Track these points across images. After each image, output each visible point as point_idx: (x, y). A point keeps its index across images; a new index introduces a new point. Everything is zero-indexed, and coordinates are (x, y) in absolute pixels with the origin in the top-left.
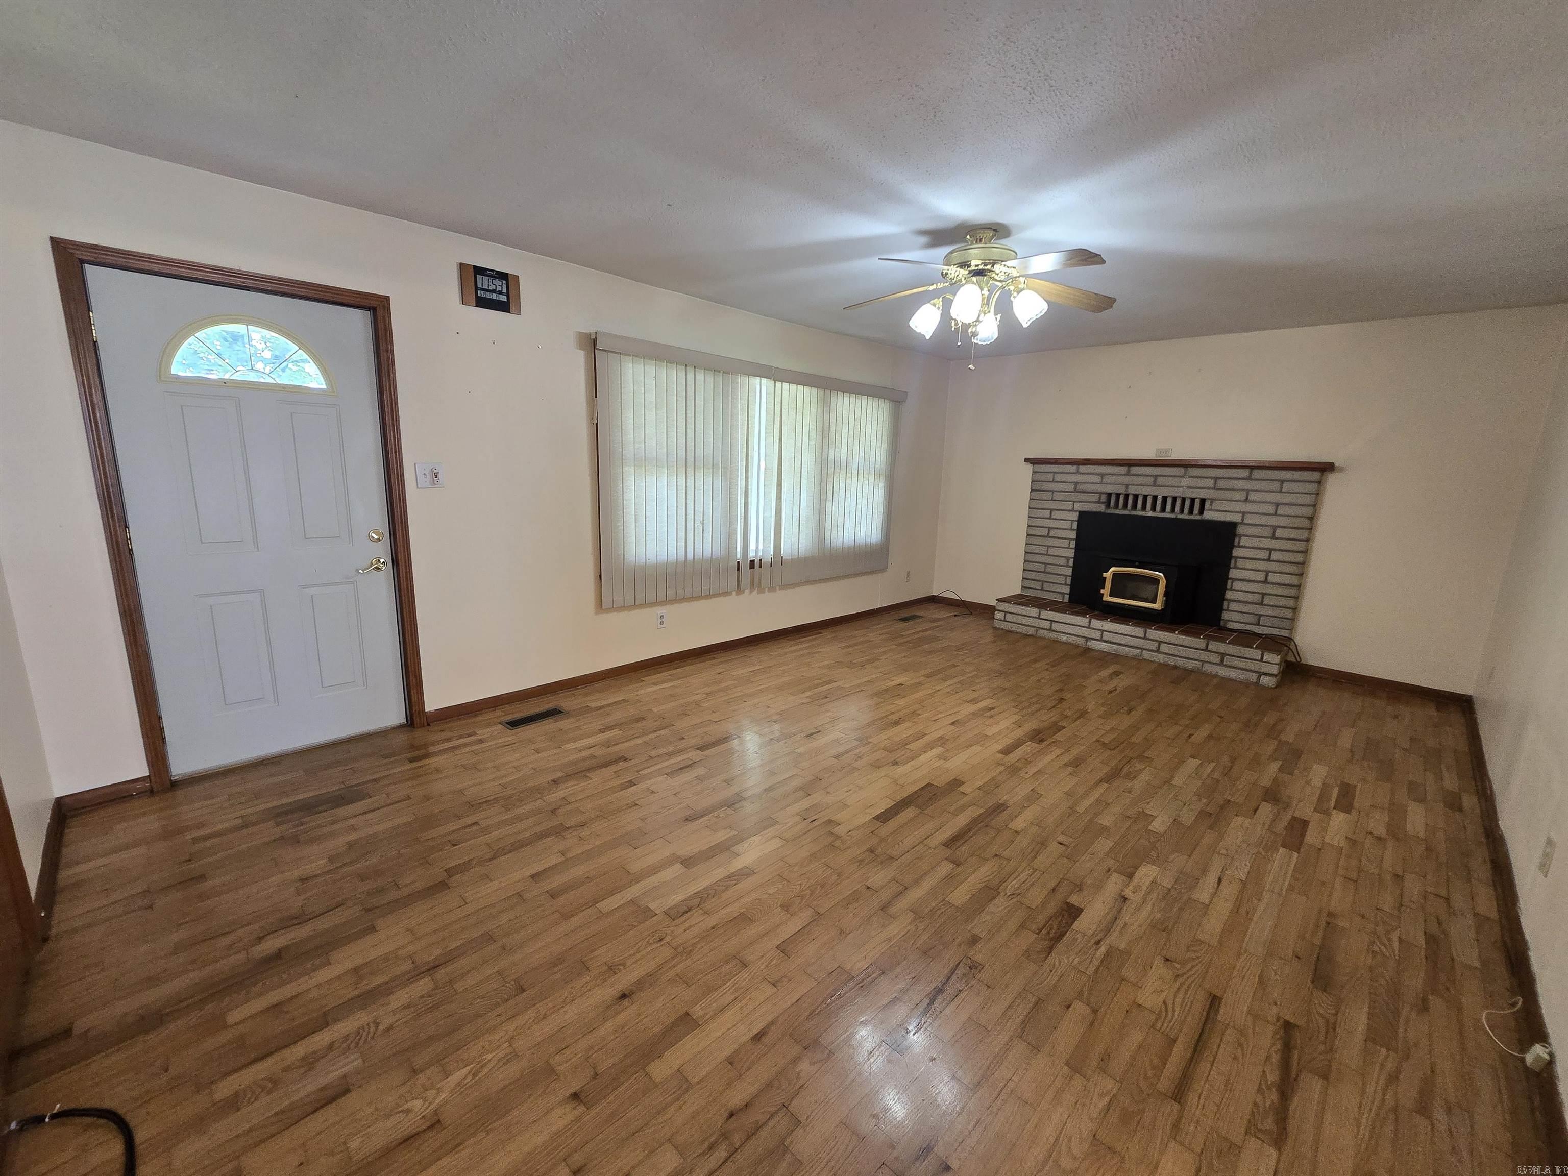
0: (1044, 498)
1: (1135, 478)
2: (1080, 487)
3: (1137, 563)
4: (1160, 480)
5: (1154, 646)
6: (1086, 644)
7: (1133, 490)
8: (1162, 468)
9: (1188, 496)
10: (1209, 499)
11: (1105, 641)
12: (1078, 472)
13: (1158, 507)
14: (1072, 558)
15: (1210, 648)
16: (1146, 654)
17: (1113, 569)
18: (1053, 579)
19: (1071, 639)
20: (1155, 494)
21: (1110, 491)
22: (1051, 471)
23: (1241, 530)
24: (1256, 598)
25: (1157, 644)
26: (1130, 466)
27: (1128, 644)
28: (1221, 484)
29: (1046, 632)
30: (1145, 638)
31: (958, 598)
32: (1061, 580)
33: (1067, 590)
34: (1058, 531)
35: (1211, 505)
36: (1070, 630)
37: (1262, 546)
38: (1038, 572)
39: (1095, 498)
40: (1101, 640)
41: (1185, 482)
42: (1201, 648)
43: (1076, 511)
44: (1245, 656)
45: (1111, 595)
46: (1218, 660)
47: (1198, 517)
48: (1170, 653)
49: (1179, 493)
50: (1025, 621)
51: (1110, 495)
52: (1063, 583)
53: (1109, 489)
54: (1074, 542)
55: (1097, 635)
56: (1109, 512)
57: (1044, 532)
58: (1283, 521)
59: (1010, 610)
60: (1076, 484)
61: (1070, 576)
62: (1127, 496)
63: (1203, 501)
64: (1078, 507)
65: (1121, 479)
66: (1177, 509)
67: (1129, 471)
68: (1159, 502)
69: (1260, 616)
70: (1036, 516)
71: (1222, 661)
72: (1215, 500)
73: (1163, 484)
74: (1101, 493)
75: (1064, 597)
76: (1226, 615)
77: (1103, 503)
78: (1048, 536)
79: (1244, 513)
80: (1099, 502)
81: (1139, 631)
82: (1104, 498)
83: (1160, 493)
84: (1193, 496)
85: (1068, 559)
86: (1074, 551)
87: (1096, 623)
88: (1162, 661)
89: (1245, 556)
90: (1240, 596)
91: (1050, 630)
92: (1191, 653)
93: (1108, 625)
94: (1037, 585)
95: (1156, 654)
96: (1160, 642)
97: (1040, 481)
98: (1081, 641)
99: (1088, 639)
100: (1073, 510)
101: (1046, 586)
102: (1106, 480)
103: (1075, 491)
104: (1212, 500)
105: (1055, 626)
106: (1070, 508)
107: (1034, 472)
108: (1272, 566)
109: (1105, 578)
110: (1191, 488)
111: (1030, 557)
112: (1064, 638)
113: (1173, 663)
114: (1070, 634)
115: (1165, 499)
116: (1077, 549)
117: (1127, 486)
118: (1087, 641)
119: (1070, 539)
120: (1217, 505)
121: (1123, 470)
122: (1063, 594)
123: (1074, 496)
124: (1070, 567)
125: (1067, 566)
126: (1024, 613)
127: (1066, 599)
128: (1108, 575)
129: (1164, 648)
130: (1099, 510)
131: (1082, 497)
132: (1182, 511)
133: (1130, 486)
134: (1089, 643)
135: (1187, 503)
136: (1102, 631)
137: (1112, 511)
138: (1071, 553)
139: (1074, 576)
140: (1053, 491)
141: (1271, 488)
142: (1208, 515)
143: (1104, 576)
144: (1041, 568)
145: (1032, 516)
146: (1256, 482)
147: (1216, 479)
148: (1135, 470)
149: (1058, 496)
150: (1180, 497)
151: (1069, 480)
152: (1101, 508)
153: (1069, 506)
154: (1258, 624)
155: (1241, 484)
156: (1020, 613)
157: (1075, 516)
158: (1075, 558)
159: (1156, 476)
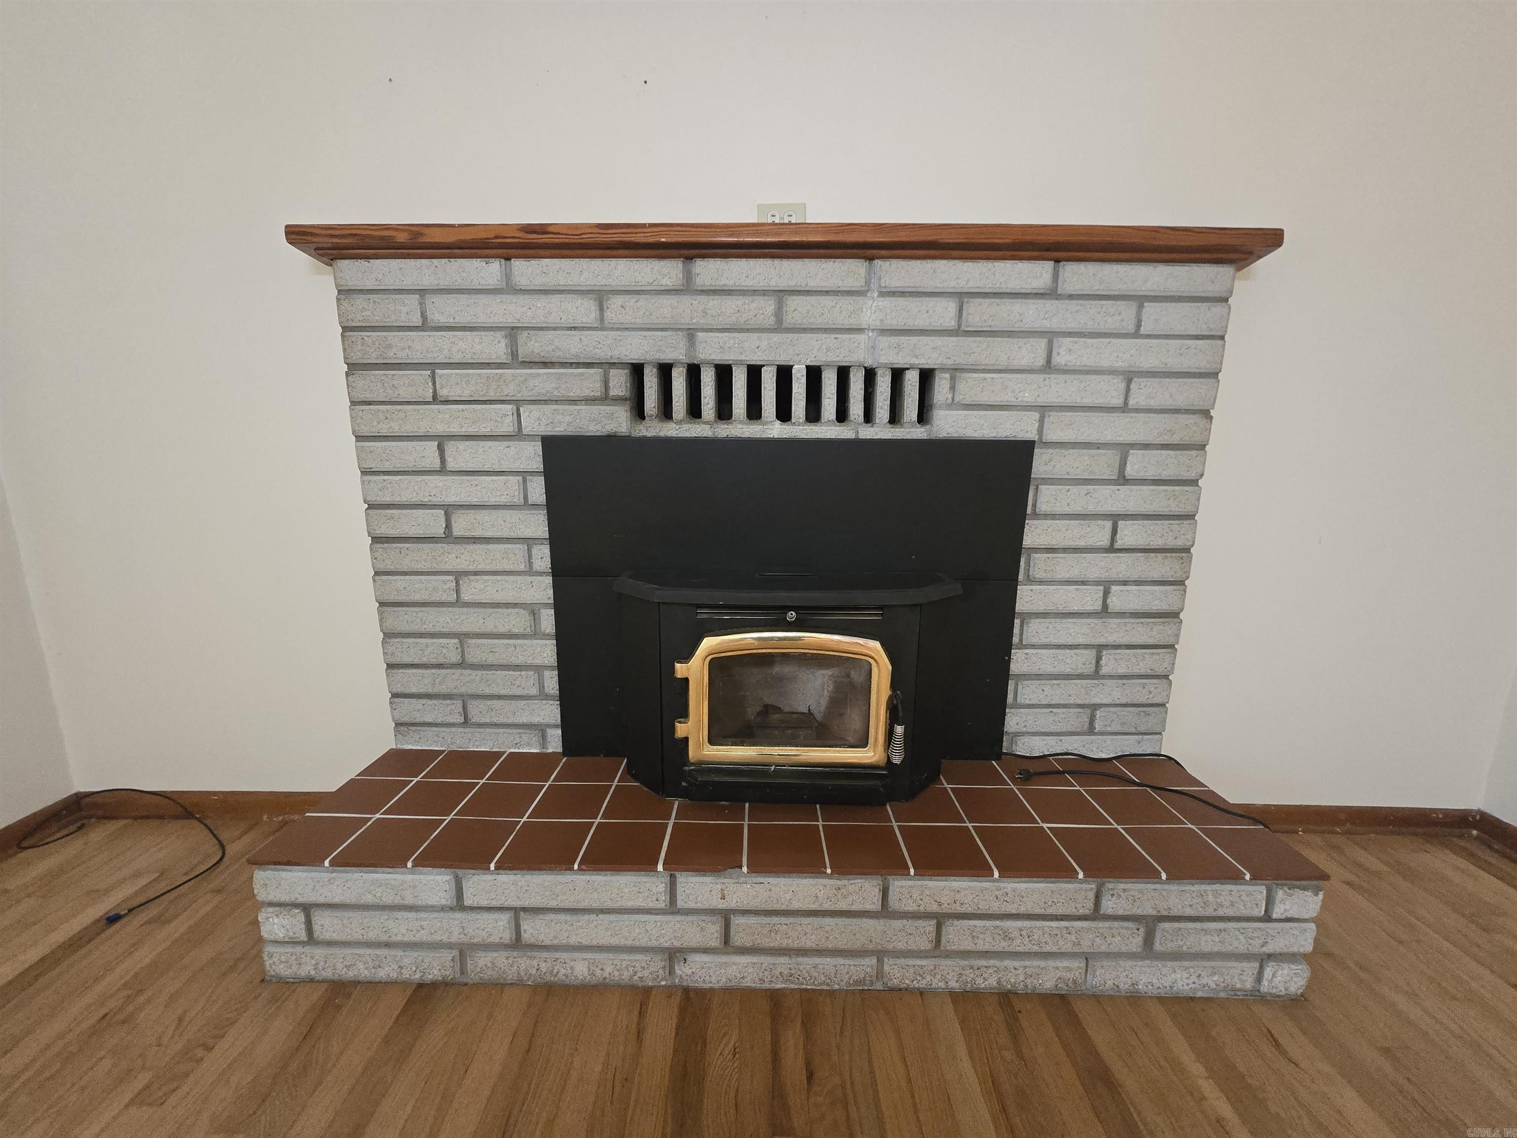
0: (406, 393)
1: (713, 303)
2: (531, 346)
4: (798, 311)
5: (920, 935)
6: (672, 972)
7: (710, 349)
8: (797, 264)
9: (883, 360)
10: (944, 370)
11: (743, 951)
12: (509, 288)
14: (546, 605)
16: (896, 972)
17: (709, 643)
18: (499, 683)
19: (607, 968)
20: (783, 360)
21: (635, 356)
22: (407, 283)
23: (1042, 464)
24: (1082, 661)
25: (930, 926)
26: (690, 258)
28: (977, 312)
29: (500, 957)
30: (885, 911)
33: (551, 713)
34: (481, 515)
35: (953, 388)
37: (1091, 508)
38: (440, 666)
39: (592, 383)
40: (728, 950)
41: (872, 312)
42: (1082, 912)
43: (531, 437)
44: (1221, 913)
45: (714, 740)
46: (1136, 943)
47: (919, 433)
48: (979, 947)
49: (856, 351)
51: (637, 370)
52: (534, 691)
53: (633, 346)
54: (546, 550)
55: (711, 932)
56: (643, 434)
57: (433, 522)
58: (1142, 429)
60: (513, 332)
61: (550, 668)
62: (694, 372)
63: (926, 377)
64: (534, 419)
65: (667, 308)
66: (856, 407)
67: (688, 276)
68: (799, 388)
69: (1095, 707)
70: (388, 466)
71: (1149, 940)
72: (963, 370)
73: (805, 323)
74: (608, 365)
75: (544, 737)
76: (1013, 721)
77: (619, 401)
78: (447, 537)
79: (1044, 410)
80: (605, 398)
81: (863, 889)
82: (620, 383)
84: (900, 361)
85: (533, 610)
86: (549, 580)
88: (953, 984)
89: (1054, 542)
90: (1045, 661)
91: (516, 945)
94: (451, 712)
95: (930, 963)
96: (937, 918)
97: (373, 328)
98: (651, 972)
100: (518, 435)
101: (478, 712)
102: (616, 310)
103: (516, 361)
104: (955, 371)
106: (508, 426)
107: (344, 293)
108: (1120, 566)
109: (686, 680)
110: (889, 331)
111: (404, 620)
112: (577, 968)
114: (600, 948)
115: (814, 374)
116: (558, 571)
117: (691, 334)
118: (672, 960)
119: (529, 542)
120: (969, 388)
121: (668, 271)
122: (541, 729)
123: (512, 381)
124: (547, 636)
125: (536, 634)
127: (555, 744)
128: (695, 669)
129: (958, 936)
130: (607, 428)
131: (544, 382)
132: (868, 416)
133: (700, 335)
134: (678, 972)
135: (883, 385)
137: (654, 428)
138: (542, 590)
139: (567, 664)
140: (432, 366)
141: (1111, 324)
142: (951, 424)
143: (679, 675)
144: (450, 651)
145: (375, 466)
146: (1073, 305)
147: (962, 297)
148: (709, 272)
149: (453, 383)
150: (859, 364)
151: (482, 319)
152: (616, 420)
153: (503, 418)
154: (1090, 732)
155: (1031, 313)
157: (531, 457)
158: (560, 605)
159: (781, 294)
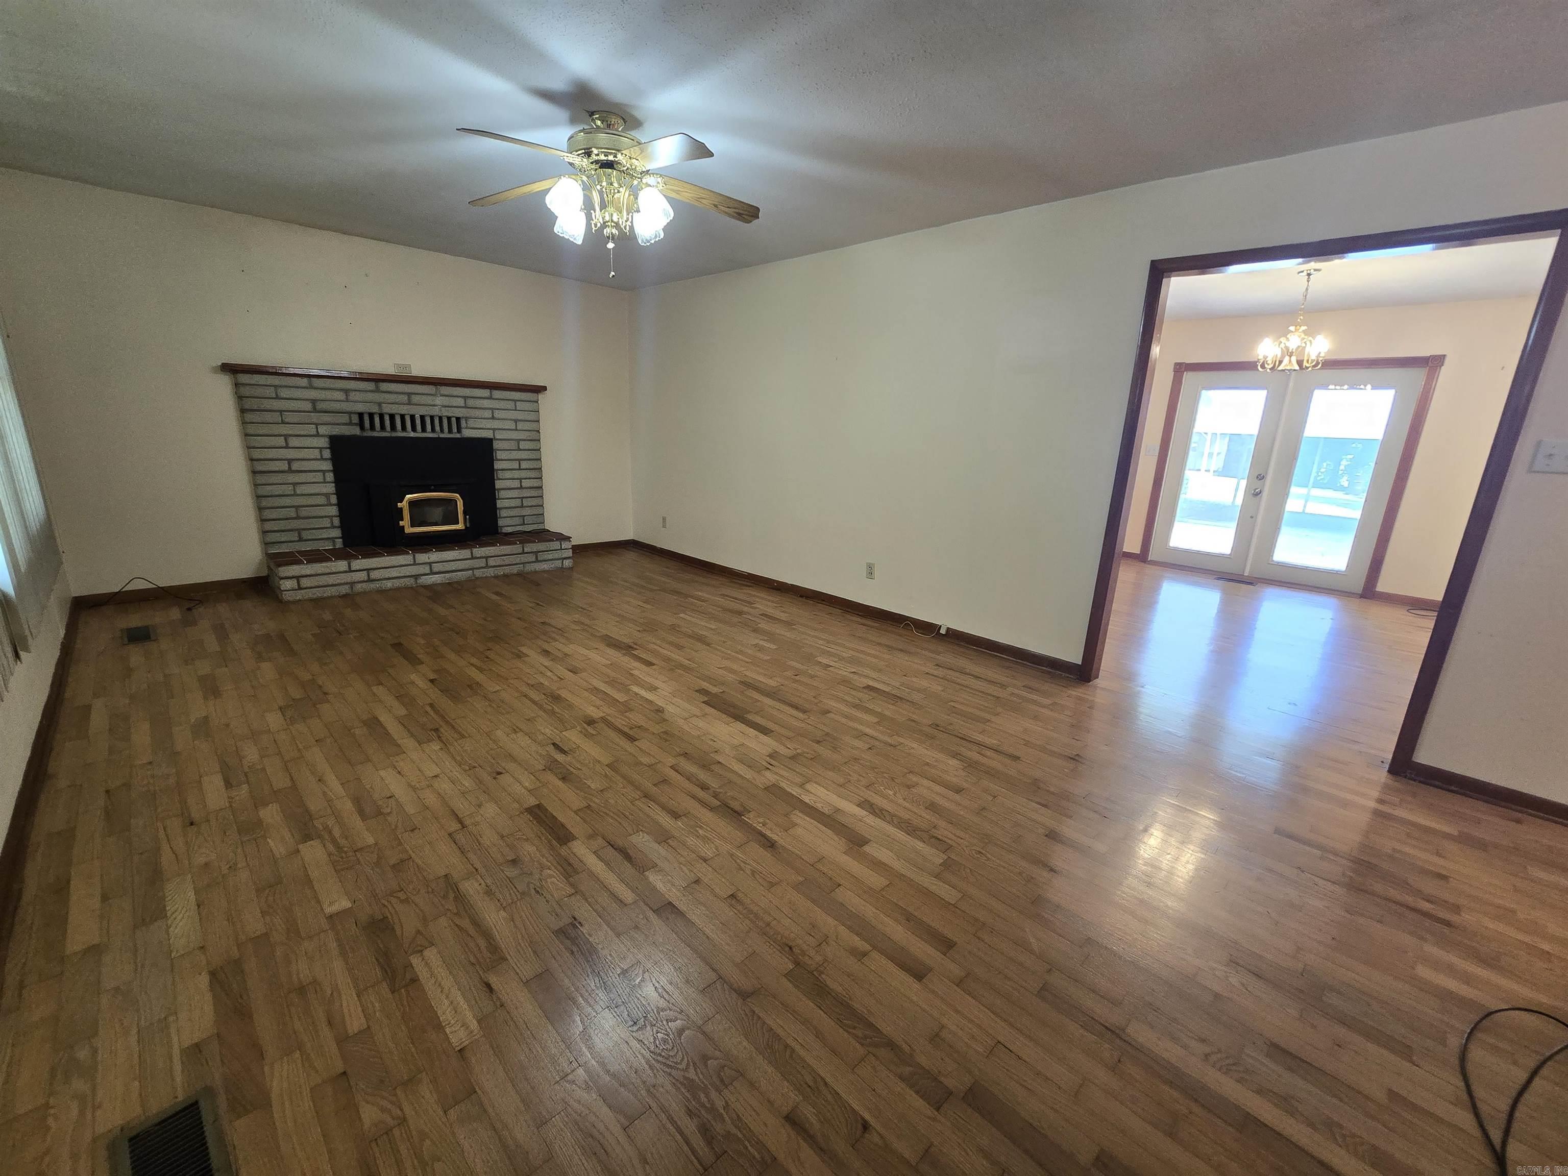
0: (268, 420)
1: (386, 396)
2: (320, 406)
3: (433, 487)
4: (415, 399)
5: (482, 563)
6: (417, 582)
7: (387, 409)
8: (413, 386)
9: (444, 415)
10: (463, 418)
11: (437, 573)
12: (311, 386)
13: (419, 427)
14: (333, 494)
15: (526, 550)
16: (478, 573)
17: (407, 497)
18: (314, 523)
19: (397, 583)
20: (412, 413)
21: (360, 411)
22: (269, 383)
23: (496, 445)
24: (518, 502)
26: (377, 382)
27: (460, 568)
28: (471, 402)
29: (364, 585)
30: (473, 558)
31: (155, 586)
32: (326, 523)
33: (337, 533)
34: (304, 463)
35: (466, 423)
36: (394, 573)
37: (512, 458)
38: (287, 519)
39: (345, 418)
40: (432, 573)
41: (439, 401)
43: (323, 436)
45: (412, 526)
47: (458, 436)
48: (497, 564)
49: (435, 411)
50: (331, 580)
51: (361, 415)
52: (329, 525)
53: (360, 408)
54: (332, 474)
55: (427, 569)
56: (366, 435)
57: (284, 466)
58: (522, 436)
59: (304, 572)
60: (313, 401)
61: (336, 516)
62: (381, 416)
63: (458, 419)
64: (323, 430)
65: (370, 396)
66: (437, 428)
67: (377, 387)
68: (418, 422)
69: (523, 516)
70: (262, 446)
72: (469, 418)
73: (418, 403)
74: (350, 413)
75: (334, 542)
76: (501, 522)
77: (356, 424)
78: (290, 471)
79: (494, 430)
80: (350, 424)
81: (465, 553)
82: (355, 419)
83: (418, 412)
84: (449, 415)
85: (327, 495)
86: (333, 485)
87: (422, 557)
89: (503, 468)
90: (507, 503)
91: (370, 580)
92: (512, 559)
93: (434, 556)
94: (293, 536)
95: (486, 570)
96: (487, 558)
97: (255, 398)
98: (410, 582)
99: (416, 577)
100: (319, 435)
101: (305, 534)
102: (352, 396)
103: (314, 410)
104: (467, 419)
105: (374, 575)
106: (314, 432)
107: (237, 385)
108: (523, 474)
109: (401, 508)
110: (446, 407)
111: (268, 502)
112: (389, 584)
113: (502, 573)
115: (423, 418)
116: (337, 481)
118: (416, 579)
119: (325, 471)
120: (471, 423)
121: (371, 386)
123: (315, 417)
124: (334, 505)
125: (329, 504)
126: (328, 571)
127: (339, 544)
128: (404, 505)
129: (492, 562)
130: (353, 433)
131: (326, 418)
132: (441, 431)
133: (383, 405)
134: (419, 581)
135: (445, 421)
136: (430, 564)
137: (369, 433)
138: (331, 488)
139: (342, 515)
141: (508, 407)
142: (467, 433)
143: (399, 507)
144: (292, 513)
145: (257, 445)
146: (497, 401)
147: (465, 398)
148: (384, 386)
149: (289, 417)
150: (437, 415)
151: (301, 397)
152: (356, 431)
153: (312, 429)
154: (524, 524)
155: (487, 403)
156: (320, 572)
157: (323, 442)
158: (338, 493)
159: (409, 394)
